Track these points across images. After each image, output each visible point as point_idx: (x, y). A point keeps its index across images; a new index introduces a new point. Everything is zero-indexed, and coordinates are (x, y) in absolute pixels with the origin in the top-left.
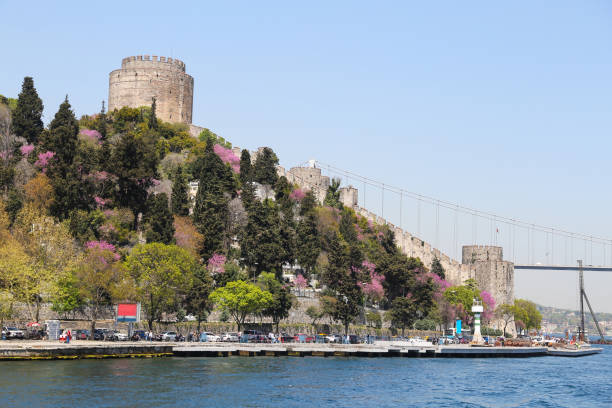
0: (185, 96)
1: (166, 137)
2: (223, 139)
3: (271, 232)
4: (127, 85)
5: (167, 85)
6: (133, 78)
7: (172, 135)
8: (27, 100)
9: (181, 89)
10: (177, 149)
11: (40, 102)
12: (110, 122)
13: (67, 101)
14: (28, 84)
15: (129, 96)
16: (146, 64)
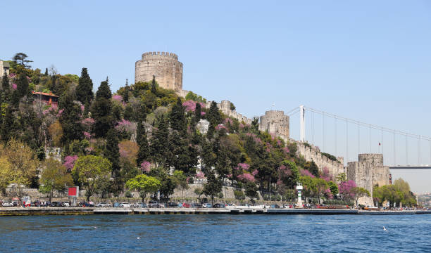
0: (176, 73)
1: (161, 98)
2: (201, 97)
3: (181, 148)
4: (144, 69)
5: (165, 68)
6: (146, 65)
7: (164, 96)
8: (84, 80)
9: (174, 70)
10: (165, 104)
11: (91, 81)
12: (131, 90)
13: (107, 80)
14: (85, 71)
15: (144, 75)
16: (154, 57)
